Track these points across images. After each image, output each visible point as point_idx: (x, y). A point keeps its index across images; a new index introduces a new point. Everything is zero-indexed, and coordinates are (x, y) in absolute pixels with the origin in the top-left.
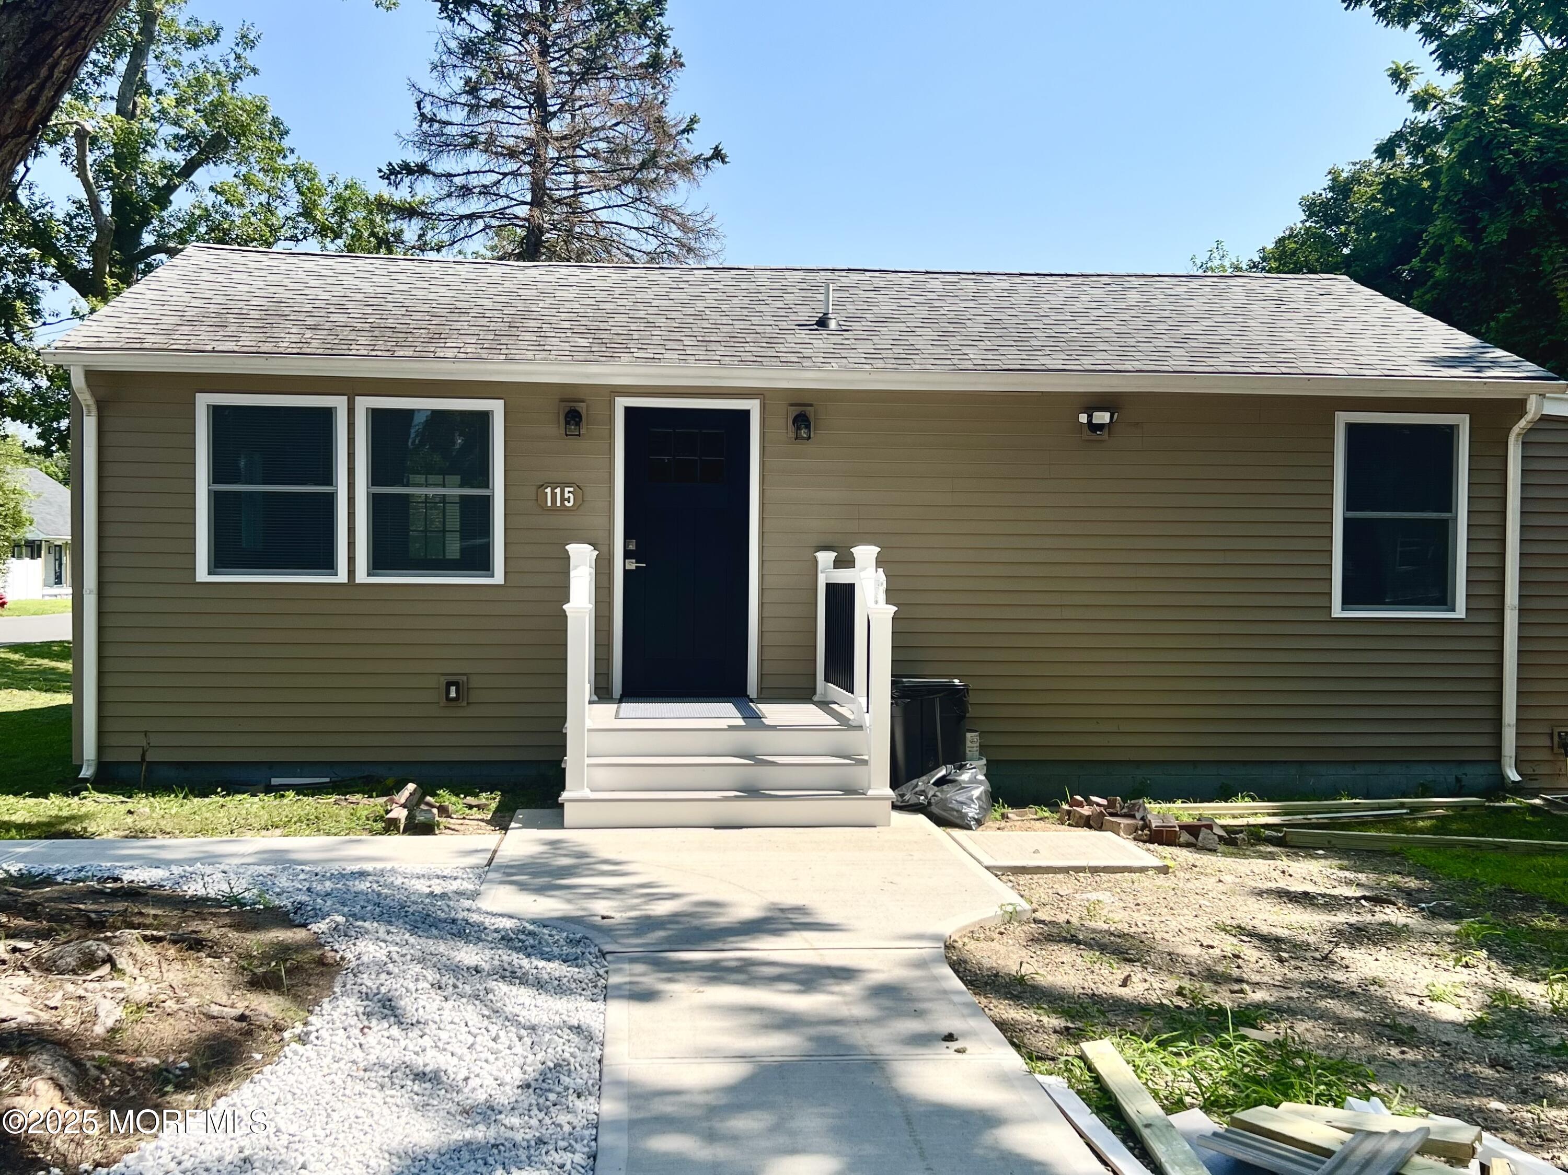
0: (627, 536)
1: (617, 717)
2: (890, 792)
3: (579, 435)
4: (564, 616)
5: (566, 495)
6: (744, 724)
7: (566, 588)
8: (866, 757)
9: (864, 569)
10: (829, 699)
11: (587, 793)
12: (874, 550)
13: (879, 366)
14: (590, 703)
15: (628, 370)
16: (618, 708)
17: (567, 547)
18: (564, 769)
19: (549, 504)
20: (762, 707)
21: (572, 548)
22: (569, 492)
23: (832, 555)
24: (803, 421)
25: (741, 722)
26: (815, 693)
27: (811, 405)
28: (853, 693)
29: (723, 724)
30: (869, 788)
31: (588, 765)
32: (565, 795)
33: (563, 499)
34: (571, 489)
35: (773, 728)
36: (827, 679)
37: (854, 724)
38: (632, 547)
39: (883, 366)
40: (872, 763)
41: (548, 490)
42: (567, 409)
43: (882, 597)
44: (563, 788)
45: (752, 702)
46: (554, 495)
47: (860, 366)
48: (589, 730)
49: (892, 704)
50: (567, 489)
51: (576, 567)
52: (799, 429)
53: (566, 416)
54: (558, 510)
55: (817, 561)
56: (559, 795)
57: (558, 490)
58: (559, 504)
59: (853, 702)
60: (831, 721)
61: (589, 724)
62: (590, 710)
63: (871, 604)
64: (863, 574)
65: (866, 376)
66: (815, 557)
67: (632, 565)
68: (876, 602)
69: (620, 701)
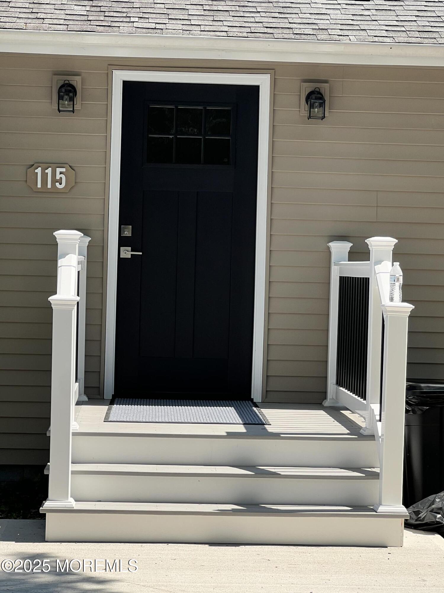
0: (123, 221)
1: (106, 420)
2: (403, 509)
3: (73, 111)
4: (49, 308)
5: (58, 177)
6: (244, 431)
7: (54, 277)
8: (377, 470)
9: (379, 262)
10: (340, 405)
11: (71, 503)
12: (389, 242)
13: (401, 39)
14: (78, 403)
15: (128, 41)
16: (109, 410)
17: (56, 233)
18: (48, 476)
19: (39, 186)
20: (265, 411)
21: (60, 234)
22: (61, 173)
23: (347, 246)
24: (316, 98)
25: (242, 429)
26: (325, 398)
27: (326, 82)
28: (365, 399)
29: (222, 430)
30: (380, 504)
31: (73, 473)
32: (47, 505)
33: (54, 181)
34: (63, 170)
35: (276, 436)
36: (339, 383)
37: (365, 433)
38: (128, 232)
39: (406, 40)
40: (384, 476)
41: (39, 171)
42: (62, 83)
43: (398, 294)
44: (45, 497)
45: (256, 406)
46: (44, 176)
47: (381, 39)
48: (74, 434)
49: (407, 411)
50: (58, 170)
51: (64, 255)
52: (312, 106)
53: (59, 91)
54: (49, 192)
55: (330, 252)
56: (41, 504)
57: (49, 171)
58: (49, 186)
59: (365, 408)
60: (341, 429)
61: (75, 426)
62: (76, 412)
63: (386, 301)
64: (378, 268)
65: (386, 50)
66: (329, 248)
67: (127, 253)
68: (392, 299)
69: (112, 403)
